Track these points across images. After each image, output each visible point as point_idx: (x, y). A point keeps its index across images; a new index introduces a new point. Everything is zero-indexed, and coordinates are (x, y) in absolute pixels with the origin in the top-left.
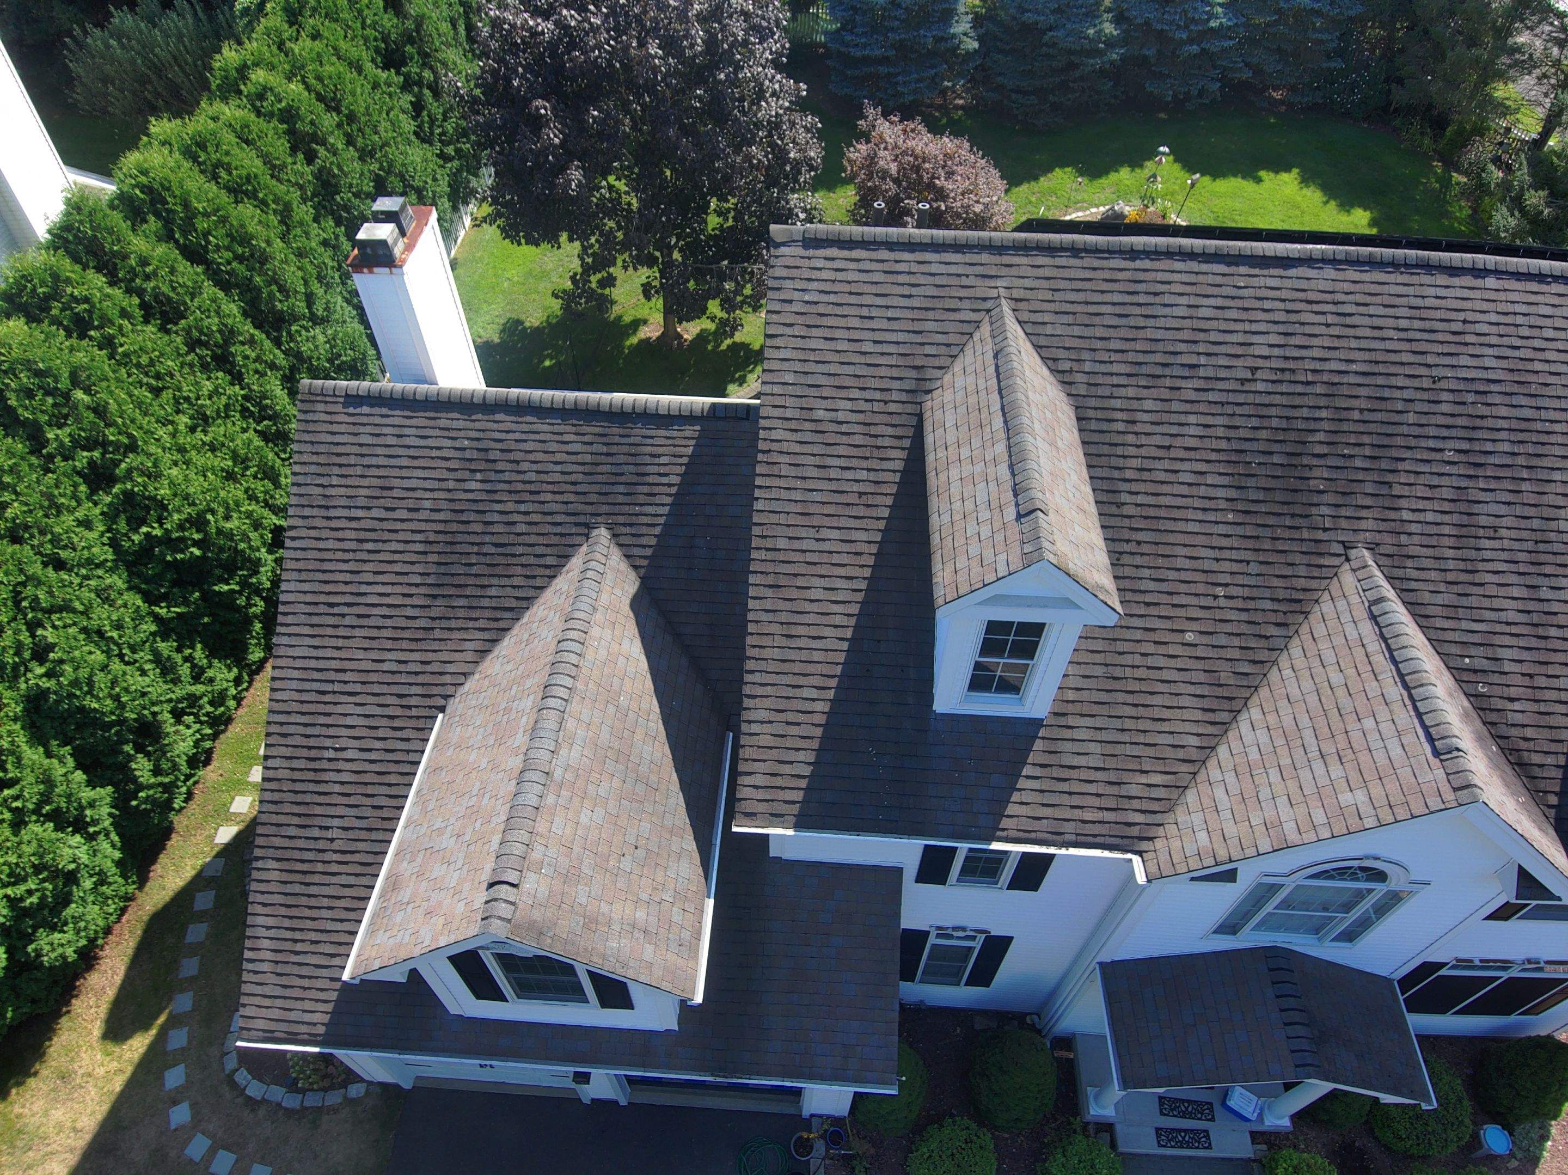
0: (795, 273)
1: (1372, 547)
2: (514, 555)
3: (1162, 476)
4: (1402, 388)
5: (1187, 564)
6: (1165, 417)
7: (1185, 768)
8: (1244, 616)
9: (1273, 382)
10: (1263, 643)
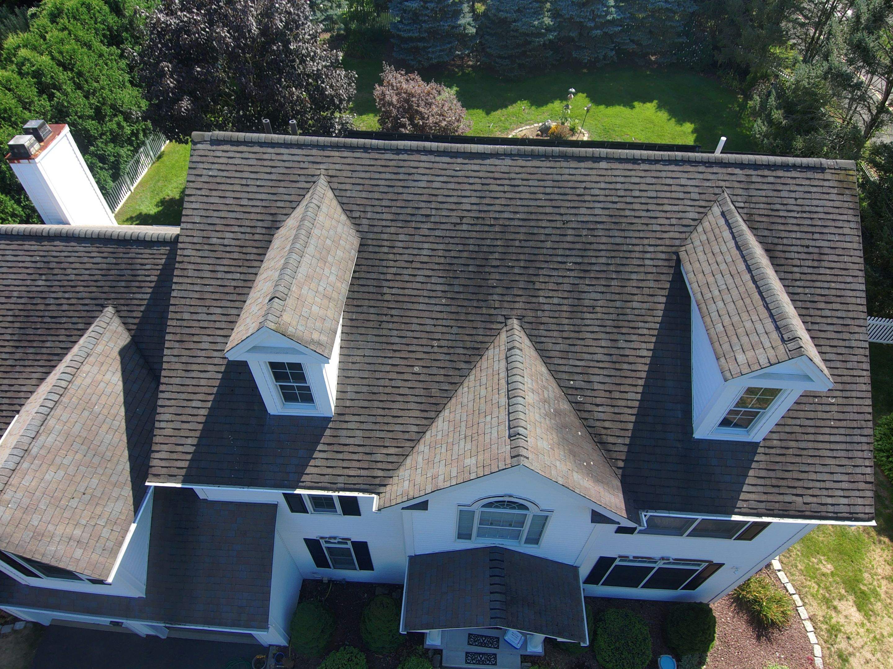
0: (204, 159)
1: (520, 318)
2: (60, 323)
3: (407, 278)
4: (544, 228)
5: (418, 328)
6: (411, 245)
7: (408, 444)
8: (448, 357)
9: (472, 225)
10: (457, 373)
